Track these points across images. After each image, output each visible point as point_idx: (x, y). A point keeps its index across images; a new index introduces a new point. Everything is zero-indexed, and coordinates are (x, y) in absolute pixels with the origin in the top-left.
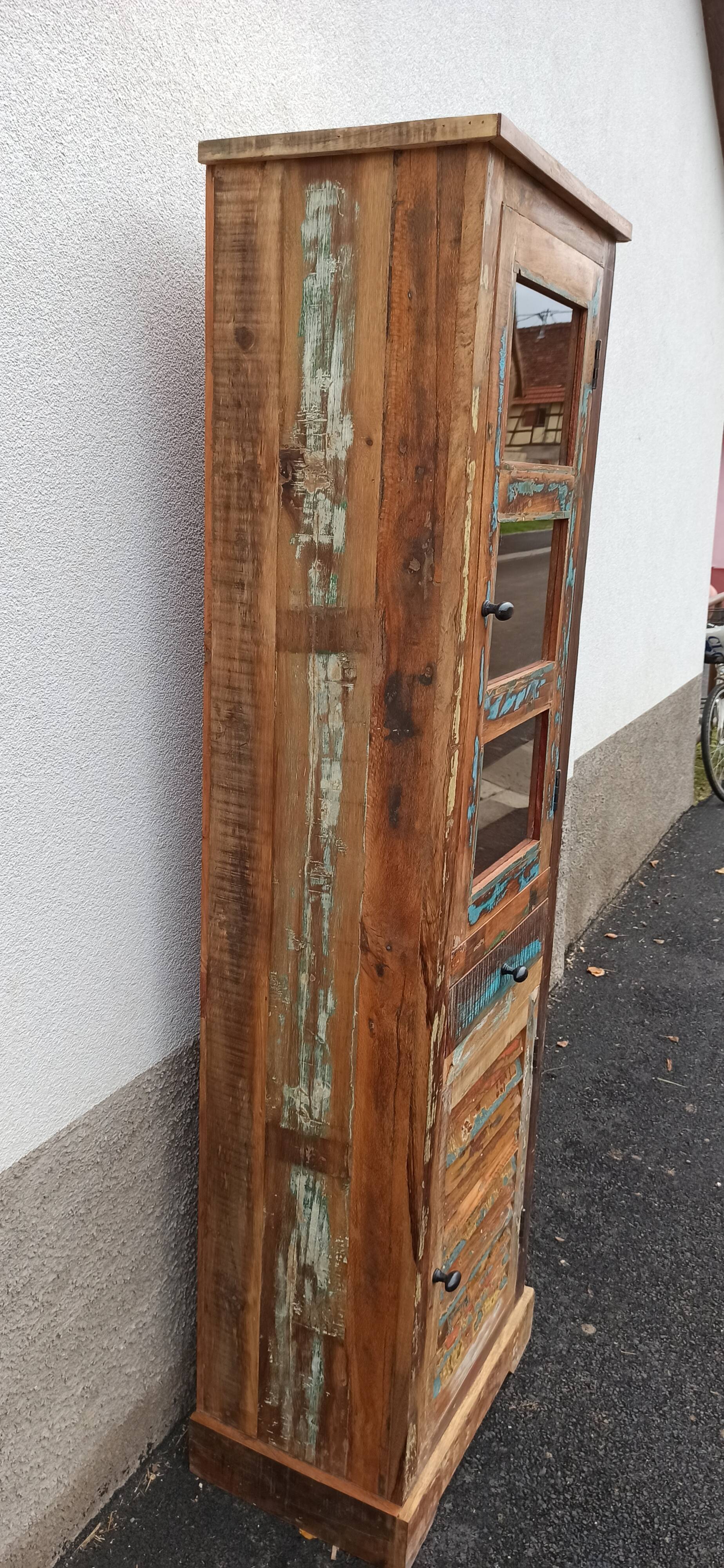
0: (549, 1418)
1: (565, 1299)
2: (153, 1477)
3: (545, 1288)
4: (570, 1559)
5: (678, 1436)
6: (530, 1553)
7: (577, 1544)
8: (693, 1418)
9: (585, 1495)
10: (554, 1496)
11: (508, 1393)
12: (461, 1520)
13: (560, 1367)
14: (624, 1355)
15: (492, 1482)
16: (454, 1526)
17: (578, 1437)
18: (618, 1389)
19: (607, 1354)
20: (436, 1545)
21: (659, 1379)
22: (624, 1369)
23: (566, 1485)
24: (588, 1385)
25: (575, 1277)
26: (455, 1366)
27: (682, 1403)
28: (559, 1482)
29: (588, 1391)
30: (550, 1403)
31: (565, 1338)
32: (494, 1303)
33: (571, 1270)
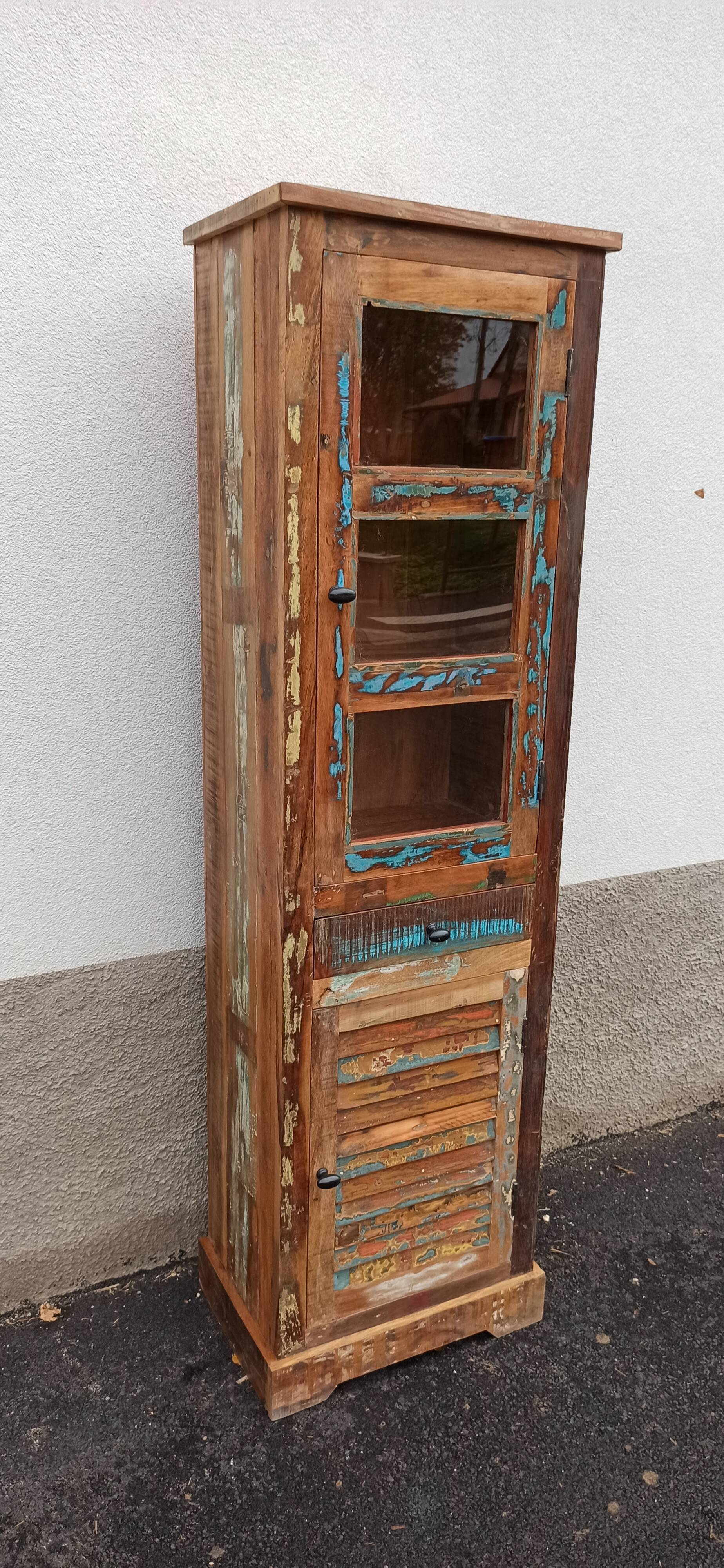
0: (495, 1382)
1: (606, 1308)
2: (173, 1275)
3: (597, 1292)
4: (407, 1480)
5: (599, 1453)
6: (380, 1459)
7: (424, 1474)
8: (628, 1448)
9: (467, 1448)
10: (440, 1435)
11: (478, 1349)
12: (351, 1409)
13: (544, 1352)
14: (615, 1372)
15: (401, 1400)
16: (342, 1411)
17: (504, 1406)
18: (580, 1393)
19: (599, 1364)
20: (317, 1414)
21: (629, 1406)
22: (603, 1382)
23: (459, 1433)
24: (556, 1377)
25: (634, 1296)
26: (378, 1278)
27: (631, 1432)
28: (455, 1428)
29: (551, 1381)
30: (507, 1373)
31: (574, 1335)
32: (458, 1252)
33: (637, 1289)
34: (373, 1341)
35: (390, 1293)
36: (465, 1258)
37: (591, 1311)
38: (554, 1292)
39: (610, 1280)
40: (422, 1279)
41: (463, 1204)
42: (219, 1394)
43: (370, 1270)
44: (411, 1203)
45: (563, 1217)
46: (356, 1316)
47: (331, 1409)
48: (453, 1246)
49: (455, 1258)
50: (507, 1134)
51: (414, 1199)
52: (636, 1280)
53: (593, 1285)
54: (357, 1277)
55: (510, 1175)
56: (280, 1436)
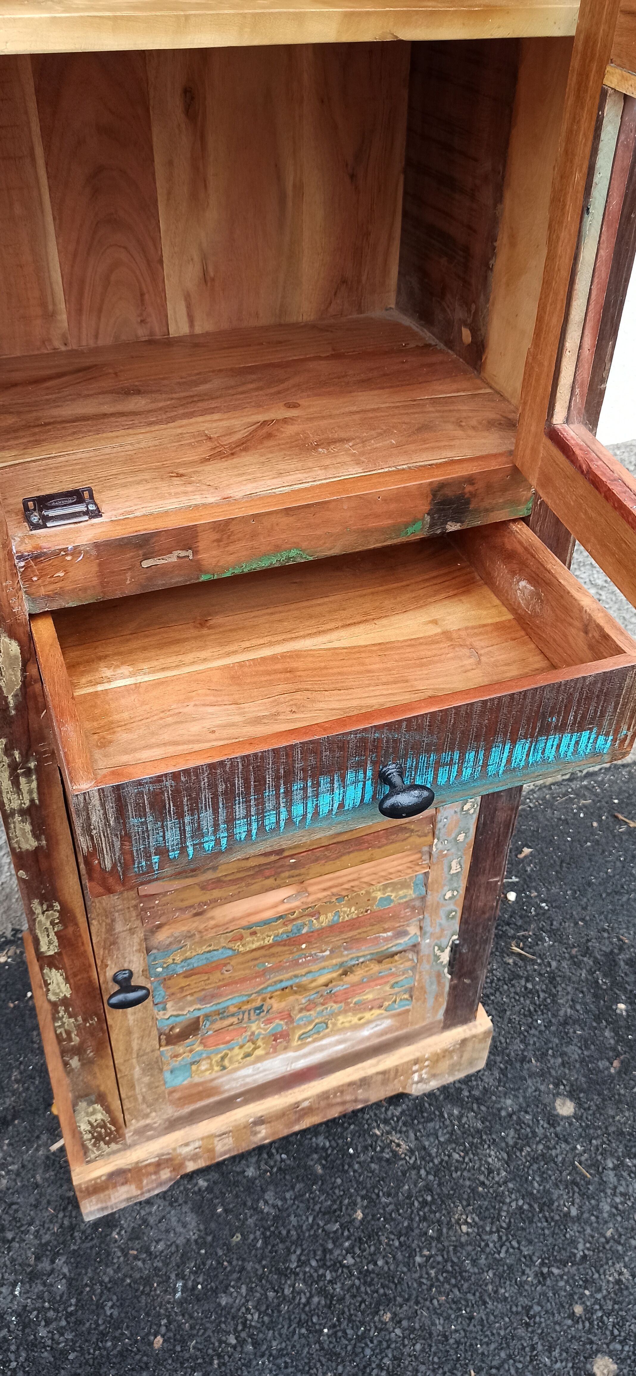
0: (404, 1174)
1: (574, 1052)
2: (3, 960)
3: (565, 1023)
4: (256, 1344)
5: (534, 1316)
6: (224, 1301)
7: (280, 1335)
8: (578, 1309)
9: (348, 1290)
10: (314, 1263)
11: (389, 1113)
12: (198, 1209)
13: (479, 1125)
14: (575, 1167)
15: (269, 1196)
16: (186, 1208)
17: (412, 1220)
18: (521, 1202)
19: (554, 1153)
20: (150, 1213)
21: (588, 1231)
22: (556, 1186)
23: (340, 1262)
24: (490, 1171)
25: (617, 1034)
26: (236, 1065)
27: (586, 1281)
28: (337, 1252)
29: (482, 1178)
30: (423, 1158)
31: (524, 1097)
32: (362, 1021)
33: (622, 1023)
34: (230, 1131)
35: (257, 1077)
36: (374, 1024)
37: (554, 1056)
38: (506, 1021)
39: (585, 1004)
40: (305, 1056)
41: (371, 972)
42: (23, 1166)
43: (223, 1058)
44: (284, 984)
45: (534, 894)
46: (207, 1106)
47: (171, 1204)
48: (355, 1015)
49: (356, 1027)
50: (446, 888)
51: (291, 978)
52: (622, 1006)
53: (562, 1013)
54: (203, 1068)
55: (448, 933)
56: (91, 1248)
